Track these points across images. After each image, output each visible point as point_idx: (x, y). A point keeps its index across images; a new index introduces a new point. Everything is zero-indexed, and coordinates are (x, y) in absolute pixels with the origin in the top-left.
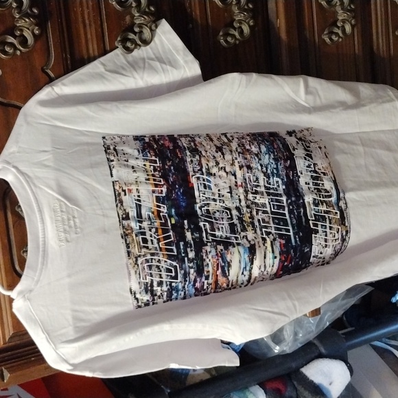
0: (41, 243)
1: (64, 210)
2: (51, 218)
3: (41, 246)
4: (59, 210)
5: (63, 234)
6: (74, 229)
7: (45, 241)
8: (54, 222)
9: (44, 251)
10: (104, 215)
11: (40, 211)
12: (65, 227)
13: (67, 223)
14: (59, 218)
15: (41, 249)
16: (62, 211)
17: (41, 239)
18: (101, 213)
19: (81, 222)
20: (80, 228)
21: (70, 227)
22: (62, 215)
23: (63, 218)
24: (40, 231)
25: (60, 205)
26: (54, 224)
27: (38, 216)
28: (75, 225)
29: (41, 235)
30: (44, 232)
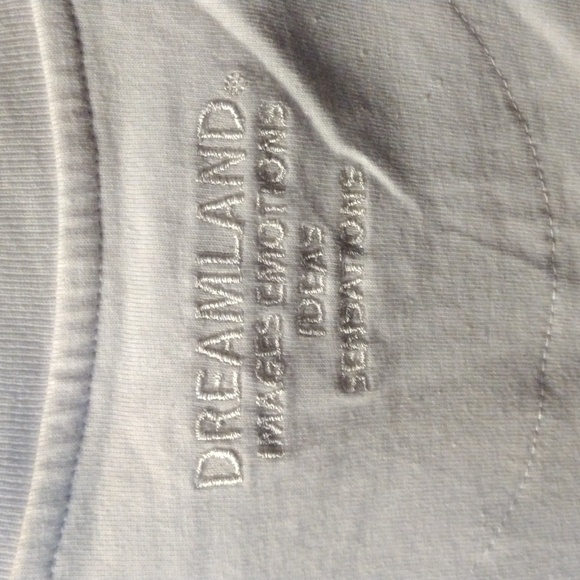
0: (49, 419)
1: (286, 175)
2: (170, 220)
3: (44, 448)
4: (242, 163)
5: (238, 376)
6: (328, 345)
7: (81, 407)
8: (188, 259)
9: (63, 496)
10: (550, 264)
11: (90, 141)
12: (268, 316)
13: (284, 289)
14: (235, 238)
15: (38, 477)
16: (265, 180)
17: (53, 388)
18: (540, 248)
19: (393, 297)
20: (376, 339)
21: (304, 320)
22: (261, 210)
23: (261, 242)
24: (60, 317)
25: (260, 124)
26: (187, 283)
27: (61, 179)
28: (344, 313)
29: (58, 356)
30: (93, 326)
